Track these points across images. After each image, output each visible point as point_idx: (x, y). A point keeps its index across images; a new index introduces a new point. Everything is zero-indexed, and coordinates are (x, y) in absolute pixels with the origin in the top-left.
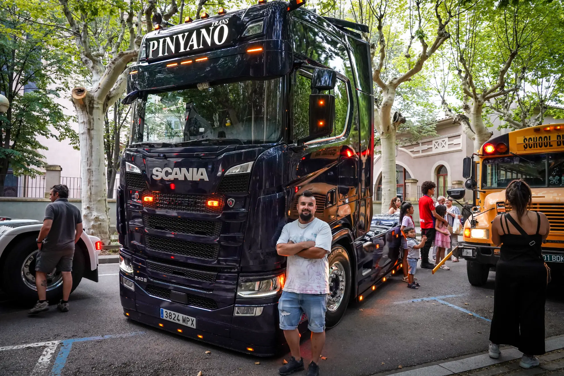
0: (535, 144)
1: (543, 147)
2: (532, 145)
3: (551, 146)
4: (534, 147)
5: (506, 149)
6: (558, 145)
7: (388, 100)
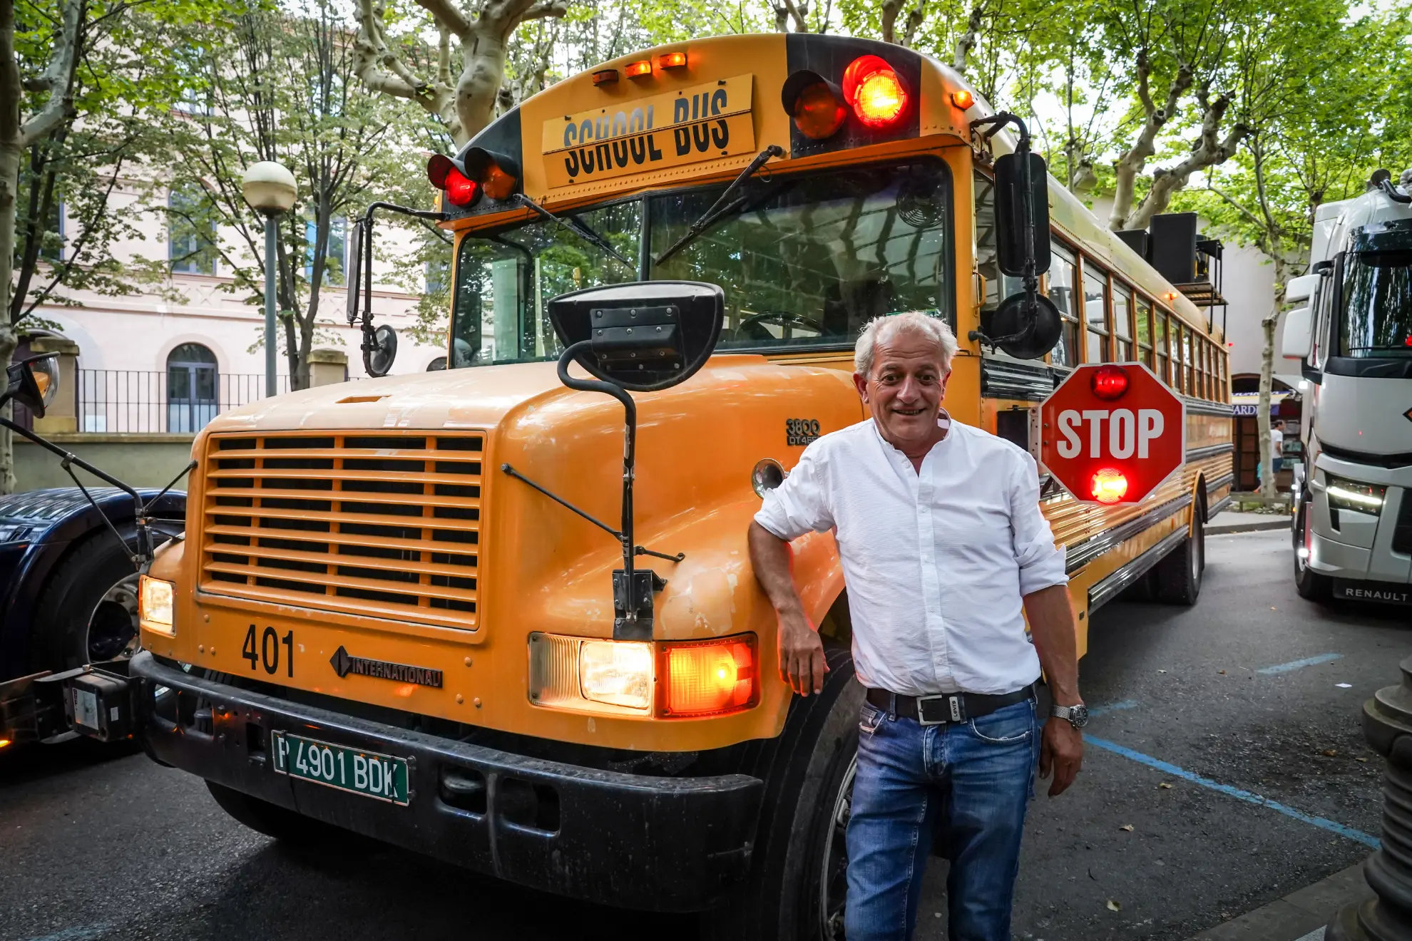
0: (602, 149)
1: (631, 165)
2: (591, 153)
3: (656, 155)
4: (601, 168)
5: (509, 181)
6: (683, 150)
7: (474, 77)
